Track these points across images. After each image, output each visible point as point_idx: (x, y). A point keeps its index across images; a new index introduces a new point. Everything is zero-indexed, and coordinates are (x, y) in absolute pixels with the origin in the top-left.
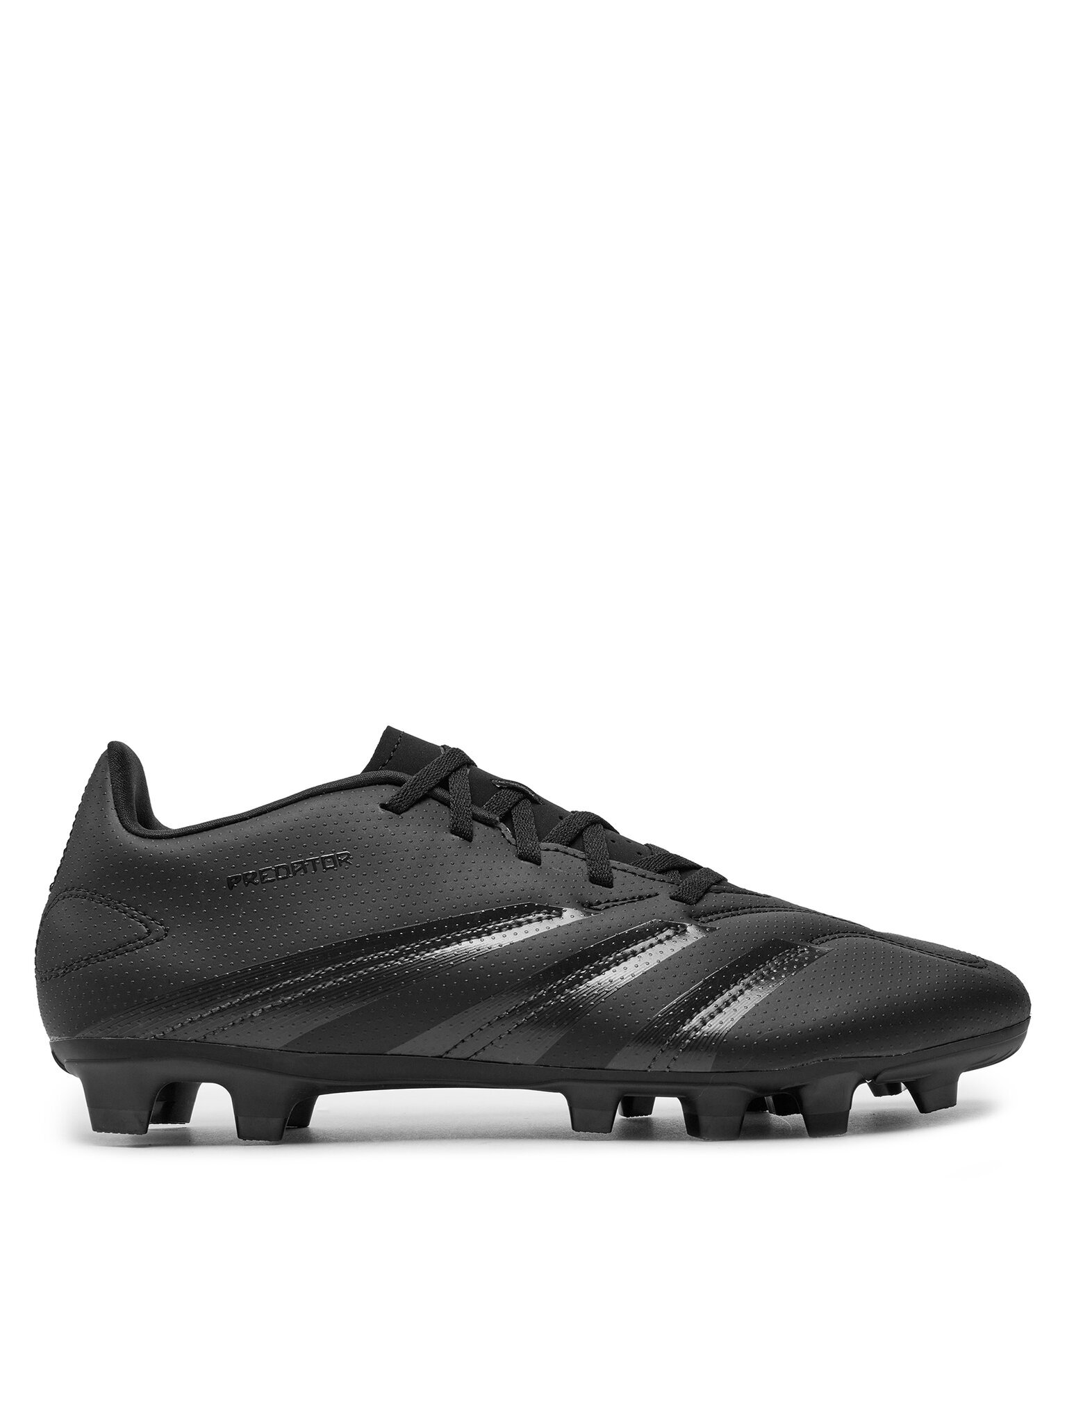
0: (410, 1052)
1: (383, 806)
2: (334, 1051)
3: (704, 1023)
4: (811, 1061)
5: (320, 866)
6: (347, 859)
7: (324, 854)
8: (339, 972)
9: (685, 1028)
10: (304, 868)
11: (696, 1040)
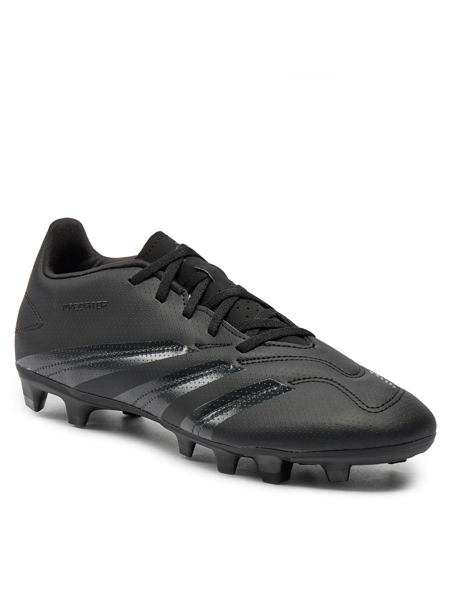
0: (121, 400)
1: (129, 280)
2: (93, 394)
3: (212, 417)
4: (250, 447)
5: (95, 307)
6: (106, 305)
7: (98, 301)
8: (93, 358)
9: (205, 418)
10: (90, 306)
11: (206, 425)
